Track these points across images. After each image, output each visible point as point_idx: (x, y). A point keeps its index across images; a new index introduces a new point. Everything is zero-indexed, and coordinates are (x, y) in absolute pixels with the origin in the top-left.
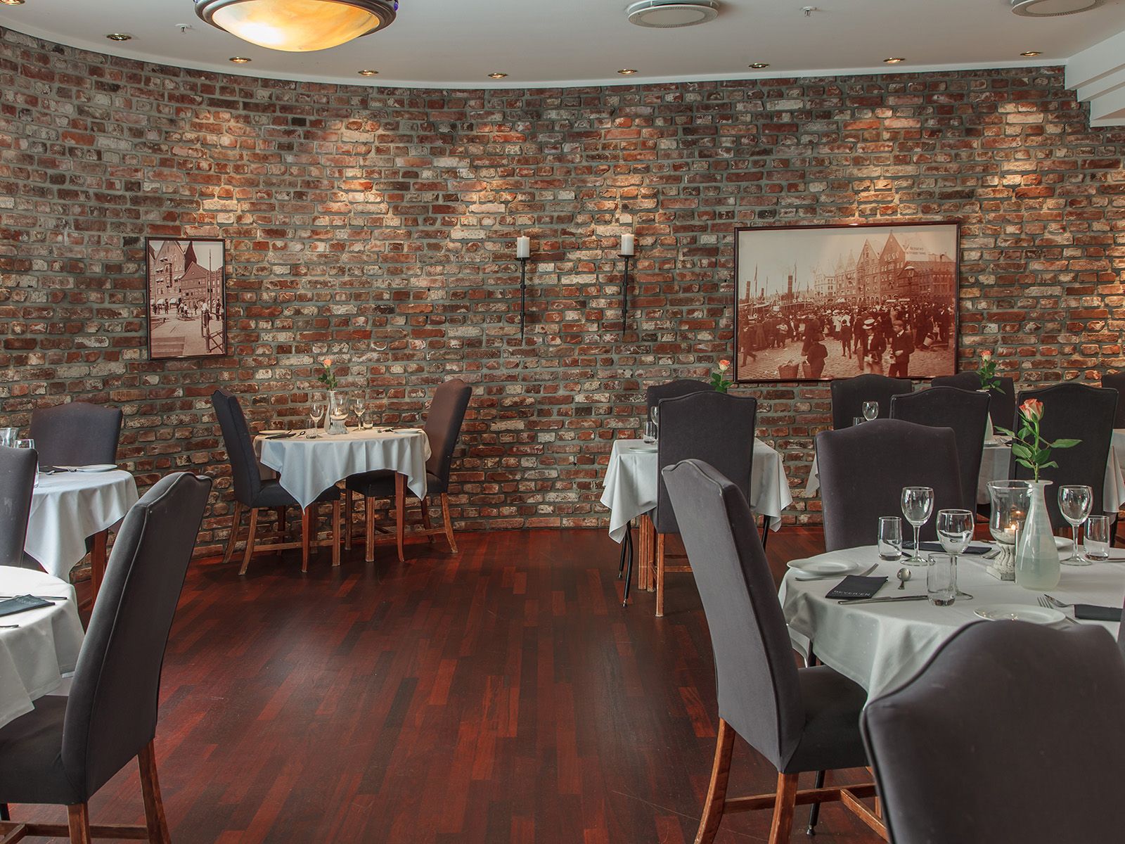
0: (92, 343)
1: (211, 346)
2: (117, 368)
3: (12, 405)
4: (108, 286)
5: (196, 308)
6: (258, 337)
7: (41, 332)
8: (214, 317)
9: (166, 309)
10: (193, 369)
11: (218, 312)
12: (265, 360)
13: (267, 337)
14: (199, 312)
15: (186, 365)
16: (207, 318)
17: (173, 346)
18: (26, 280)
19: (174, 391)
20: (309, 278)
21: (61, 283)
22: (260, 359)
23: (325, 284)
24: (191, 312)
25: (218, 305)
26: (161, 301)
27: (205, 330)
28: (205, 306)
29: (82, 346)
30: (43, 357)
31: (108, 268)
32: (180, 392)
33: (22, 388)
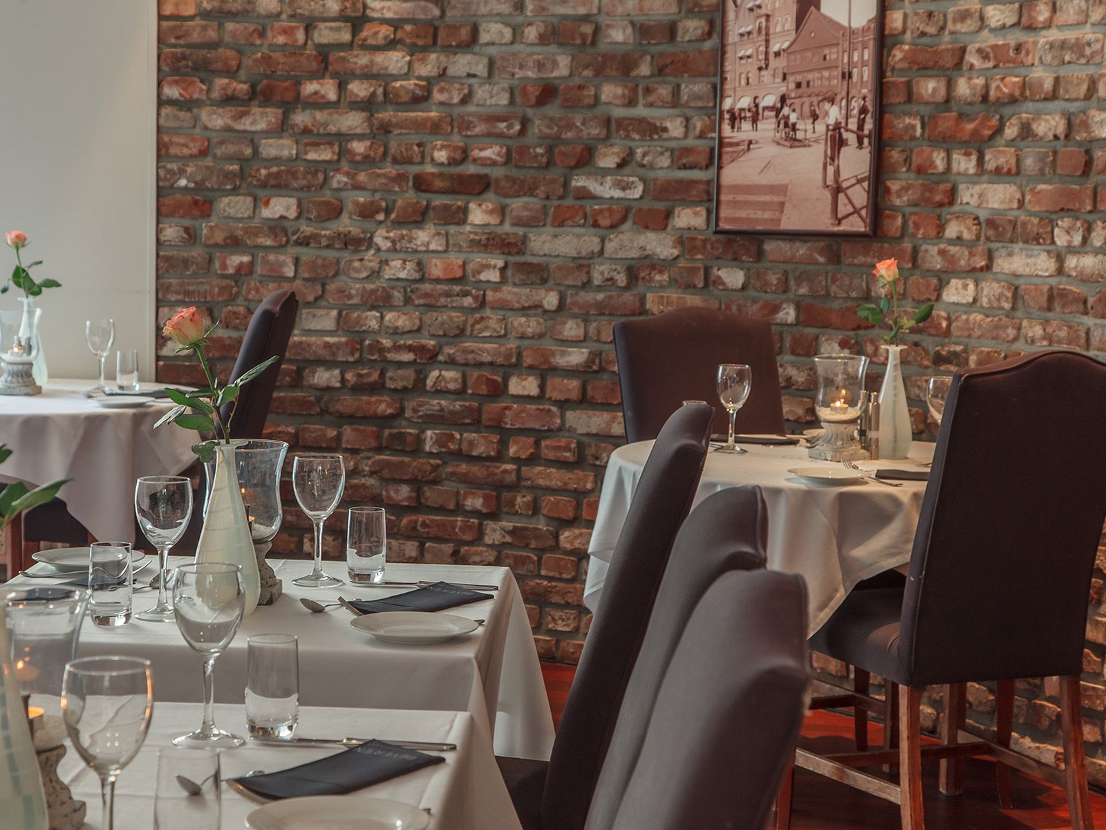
0: (606, 189)
1: (844, 209)
2: (661, 245)
3: (427, 295)
4: (644, 69)
5: (815, 117)
6: (952, 193)
7: (494, 163)
8: (851, 138)
9: (755, 120)
10: (817, 263)
11: (861, 126)
12: (962, 257)
13: (968, 195)
14: (820, 127)
15: (801, 250)
16: (837, 141)
17: (765, 206)
18: (461, 64)
19: (776, 309)
20: (1054, 35)
21: (540, 66)
22: (953, 250)
23: (1078, 48)
24: (805, 128)
25: (863, 110)
26: (745, 102)
27: (831, 170)
28: (834, 113)
29: (584, 195)
30: (502, 211)
31: (643, 31)
32: (788, 314)
33: (448, 267)
